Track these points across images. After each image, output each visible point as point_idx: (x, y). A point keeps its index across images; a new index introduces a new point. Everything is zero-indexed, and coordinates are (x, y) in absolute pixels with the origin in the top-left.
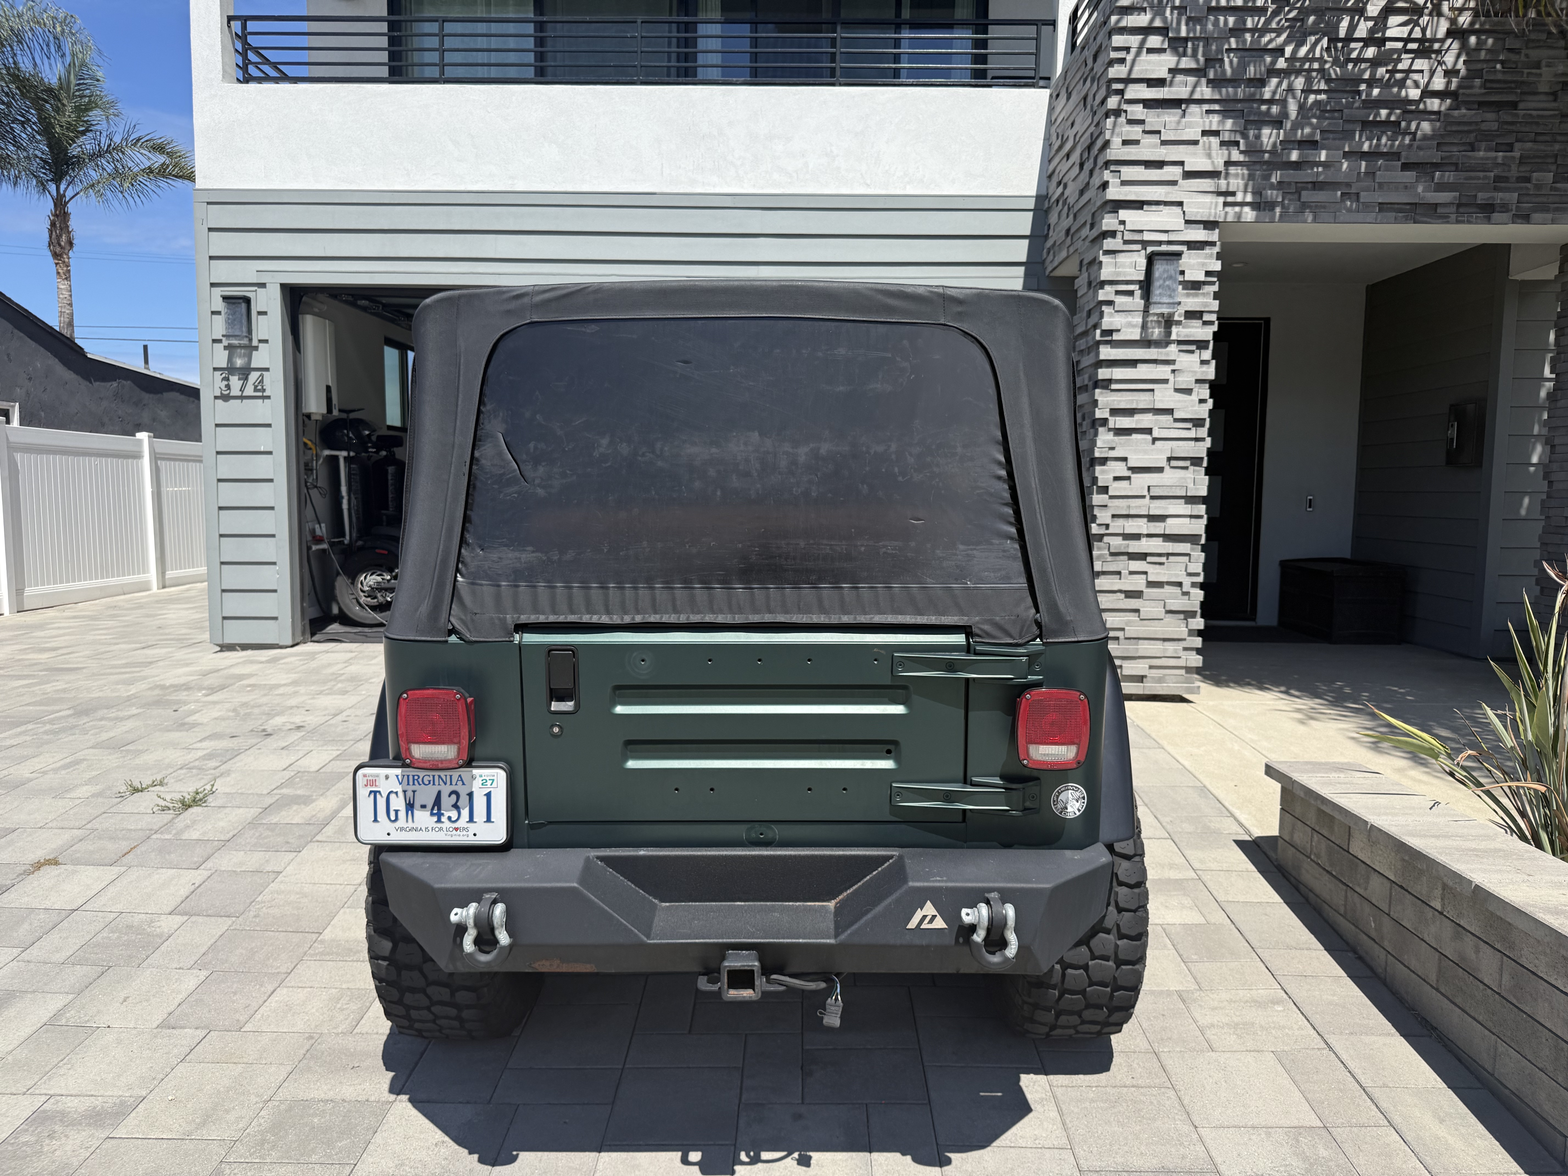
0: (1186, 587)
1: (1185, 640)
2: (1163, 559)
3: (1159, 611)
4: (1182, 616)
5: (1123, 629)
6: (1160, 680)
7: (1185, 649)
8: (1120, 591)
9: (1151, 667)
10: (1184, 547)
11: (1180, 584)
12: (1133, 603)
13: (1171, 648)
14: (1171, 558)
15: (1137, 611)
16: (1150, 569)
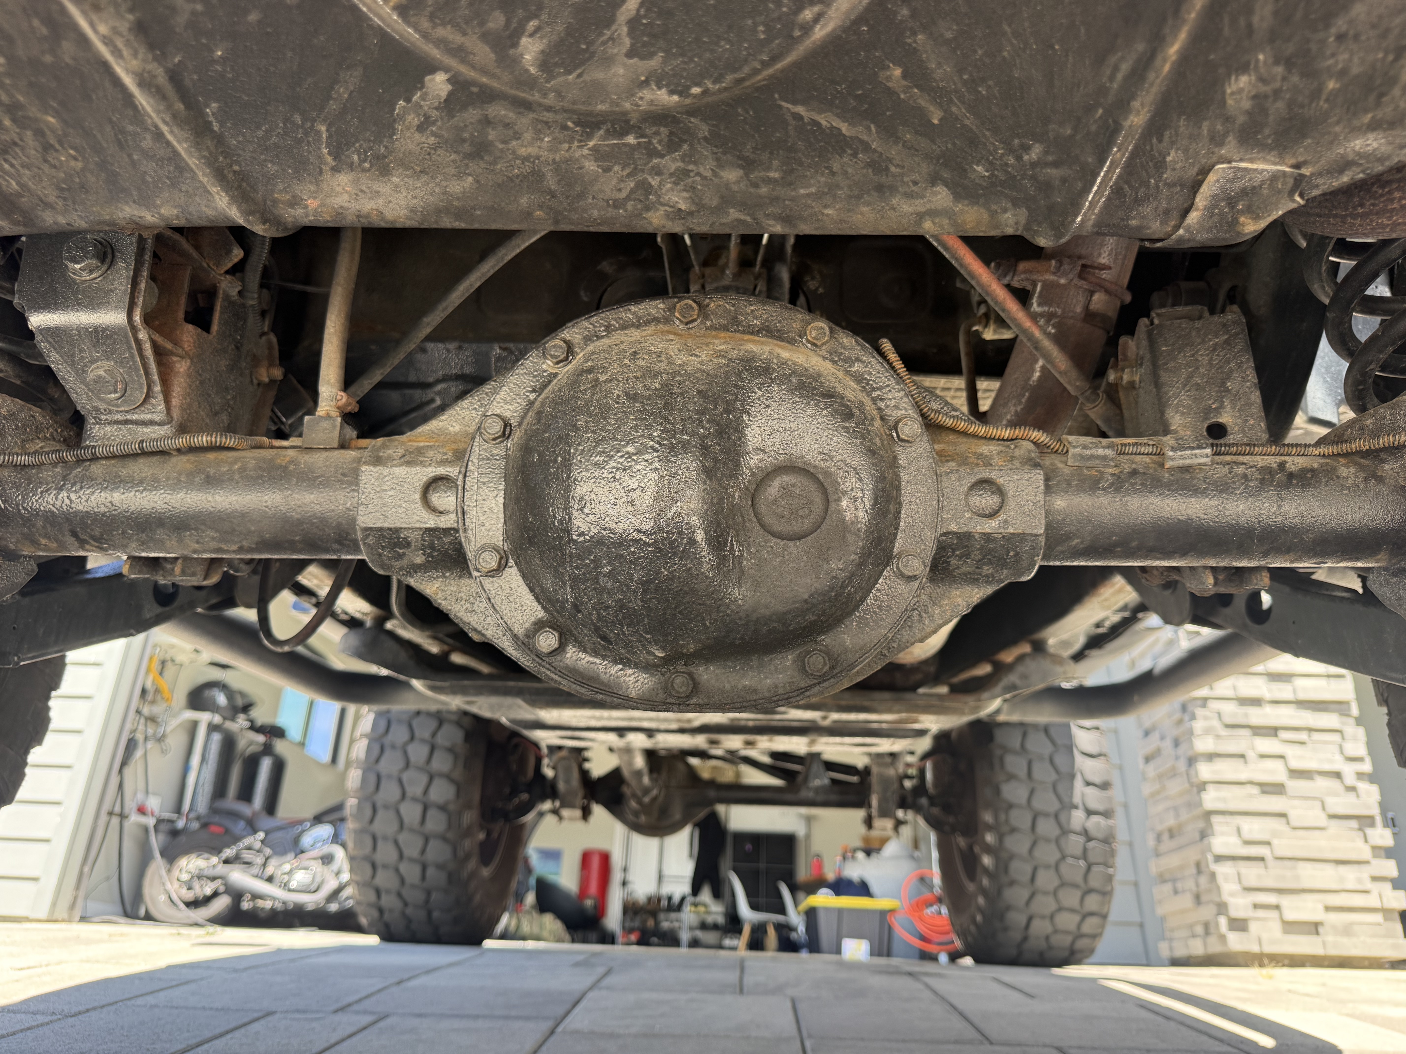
0: (1350, 779)
1: (1367, 862)
2: (1303, 736)
3: (1315, 816)
4: (1354, 824)
5: (1268, 843)
6: (1347, 931)
7: (1375, 879)
8: (1251, 783)
9: (1328, 909)
10: (1329, 720)
11: (1338, 775)
12: (1274, 803)
13: (1350, 876)
14: (1316, 736)
15: (1283, 815)
16: (1289, 751)
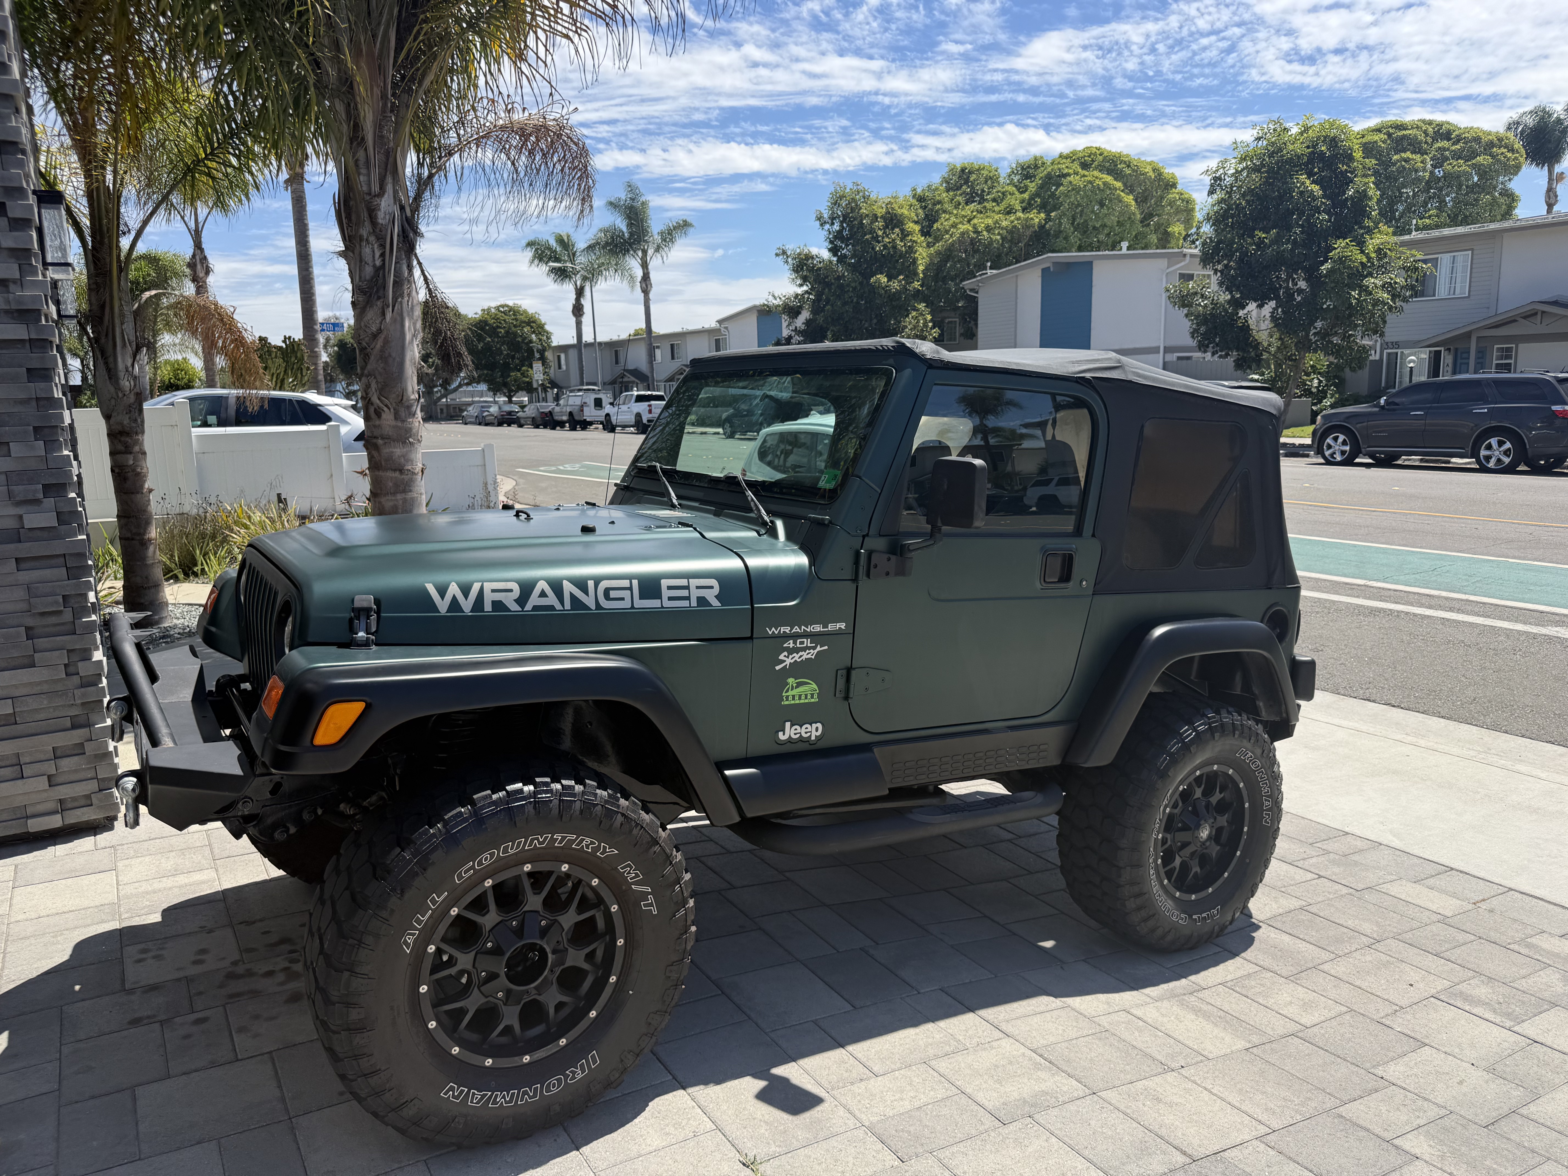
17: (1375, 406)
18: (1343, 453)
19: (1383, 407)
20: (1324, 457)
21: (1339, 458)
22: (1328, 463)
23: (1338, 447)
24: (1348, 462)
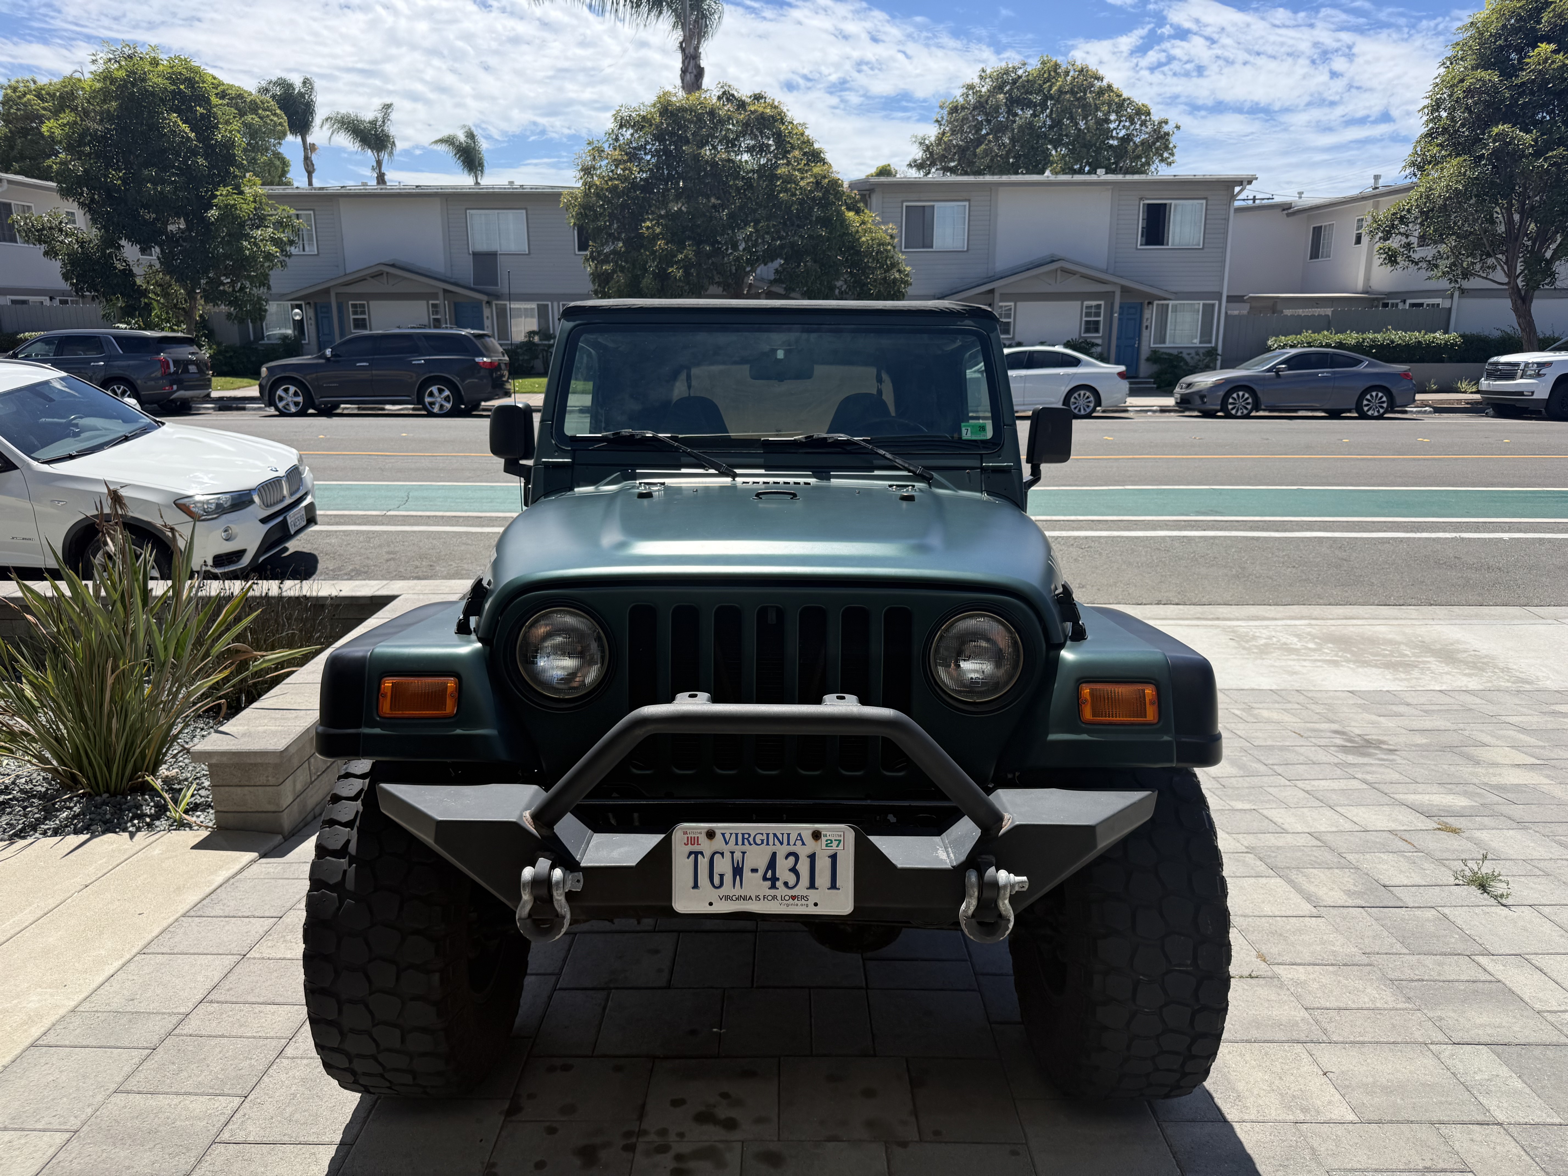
17: (320, 357)
18: (296, 404)
19: (328, 359)
20: (277, 409)
21: (293, 409)
22: (282, 414)
23: (289, 398)
24: (302, 413)
